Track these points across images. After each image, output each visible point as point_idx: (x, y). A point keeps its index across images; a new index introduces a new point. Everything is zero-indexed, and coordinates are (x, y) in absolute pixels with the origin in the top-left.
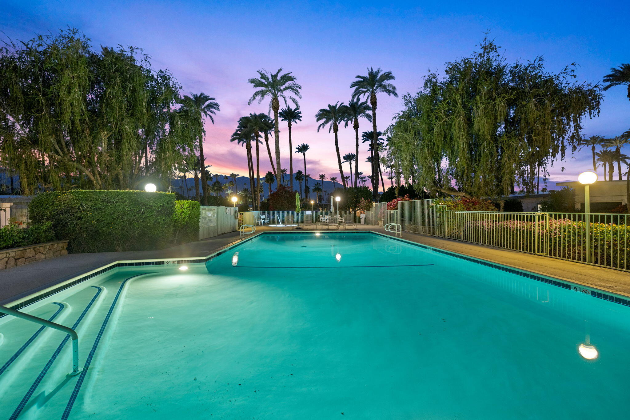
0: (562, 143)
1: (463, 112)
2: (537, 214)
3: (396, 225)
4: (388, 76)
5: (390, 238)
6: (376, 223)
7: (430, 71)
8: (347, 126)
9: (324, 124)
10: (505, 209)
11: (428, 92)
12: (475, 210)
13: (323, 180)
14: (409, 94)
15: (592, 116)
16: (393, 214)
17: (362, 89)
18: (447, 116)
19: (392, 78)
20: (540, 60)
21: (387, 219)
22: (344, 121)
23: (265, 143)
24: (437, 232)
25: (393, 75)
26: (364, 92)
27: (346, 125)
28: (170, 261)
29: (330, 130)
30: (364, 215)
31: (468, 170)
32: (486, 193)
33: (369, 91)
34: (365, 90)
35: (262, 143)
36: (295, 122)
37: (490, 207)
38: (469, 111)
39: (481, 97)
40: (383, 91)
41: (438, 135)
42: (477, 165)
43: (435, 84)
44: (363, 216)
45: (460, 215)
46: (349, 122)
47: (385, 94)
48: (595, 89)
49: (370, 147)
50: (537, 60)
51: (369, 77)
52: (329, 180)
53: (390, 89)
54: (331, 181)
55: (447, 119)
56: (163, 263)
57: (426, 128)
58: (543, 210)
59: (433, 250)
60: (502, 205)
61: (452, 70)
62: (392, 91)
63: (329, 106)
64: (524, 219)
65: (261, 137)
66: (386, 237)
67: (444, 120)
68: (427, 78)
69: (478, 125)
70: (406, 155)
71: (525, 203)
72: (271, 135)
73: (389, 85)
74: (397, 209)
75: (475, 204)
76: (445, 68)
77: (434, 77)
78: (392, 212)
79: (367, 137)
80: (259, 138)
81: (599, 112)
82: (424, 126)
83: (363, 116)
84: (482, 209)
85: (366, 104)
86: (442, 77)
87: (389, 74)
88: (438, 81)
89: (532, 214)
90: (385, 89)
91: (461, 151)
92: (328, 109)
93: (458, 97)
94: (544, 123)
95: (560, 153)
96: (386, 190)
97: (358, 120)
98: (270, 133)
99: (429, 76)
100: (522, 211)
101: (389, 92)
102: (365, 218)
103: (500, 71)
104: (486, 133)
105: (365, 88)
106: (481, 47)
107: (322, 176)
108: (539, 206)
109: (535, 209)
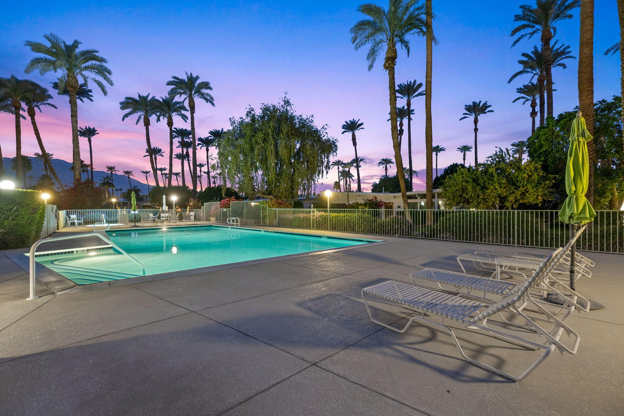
0: (322, 169)
1: (273, 142)
2: (312, 210)
3: (235, 218)
4: (206, 85)
5: (231, 228)
6: (208, 219)
7: (250, 105)
8: (160, 121)
9: (130, 114)
10: (294, 207)
11: (248, 120)
12: (281, 208)
13: (112, 173)
14: (233, 118)
15: (334, 156)
16: (226, 211)
17: (180, 90)
18: (263, 143)
19: (211, 88)
20: (312, 117)
21: (220, 215)
22: (156, 115)
23: (29, 118)
24: (262, 223)
25: (211, 86)
26: (181, 94)
27: (158, 120)
28: (79, 250)
29: (138, 121)
30: (194, 213)
31: (276, 181)
32: (286, 197)
33: (187, 94)
34: (182, 91)
35: (24, 118)
36: (81, 100)
37: (289, 206)
38: (276, 141)
39: (283, 135)
40: (202, 98)
41: (258, 155)
42: (281, 178)
43: (254, 115)
44: (192, 213)
45: (275, 211)
46: (161, 118)
47: (204, 101)
48: (335, 141)
49: (179, 144)
50: (311, 117)
51: (188, 81)
52: (121, 173)
53: (208, 98)
54: (124, 174)
55: (263, 145)
56: (72, 252)
57: (249, 148)
58: (314, 208)
59: (265, 231)
60: (293, 204)
61: (266, 109)
62: (210, 100)
63: (140, 96)
64: (305, 212)
65: (24, 111)
66: (228, 227)
67: (261, 145)
68: (248, 110)
69: (282, 153)
70: (233, 165)
71: (305, 203)
72: (40, 109)
73: (207, 94)
74: (229, 207)
75: (280, 204)
76: (261, 106)
77: (253, 110)
78: (225, 210)
79: (177, 134)
80: (21, 112)
81: (336, 154)
82: (247, 146)
83: (178, 114)
84: (285, 207)
85: (182, 104)
86: (258, 112)
87: (207, 84)
88: (256, 114)
89: (309, 210)
90: (203, 96)
91: (272, 169)
92: (138, 99)
93: (270, 131)
94: (314, 157)
95: (321, 174)
96: (204, 190)
97: (172, 118)
98: (38, 106)
99: (249, 109)
100: (303, 208)
101: (207, 100)
102: (195, 216)
103: (293, 118)
104: (285, 159)
105: (182, 90)
106: (282, 100)
107: (111, 168)
108: (312, 205)
109: (310, 207)
